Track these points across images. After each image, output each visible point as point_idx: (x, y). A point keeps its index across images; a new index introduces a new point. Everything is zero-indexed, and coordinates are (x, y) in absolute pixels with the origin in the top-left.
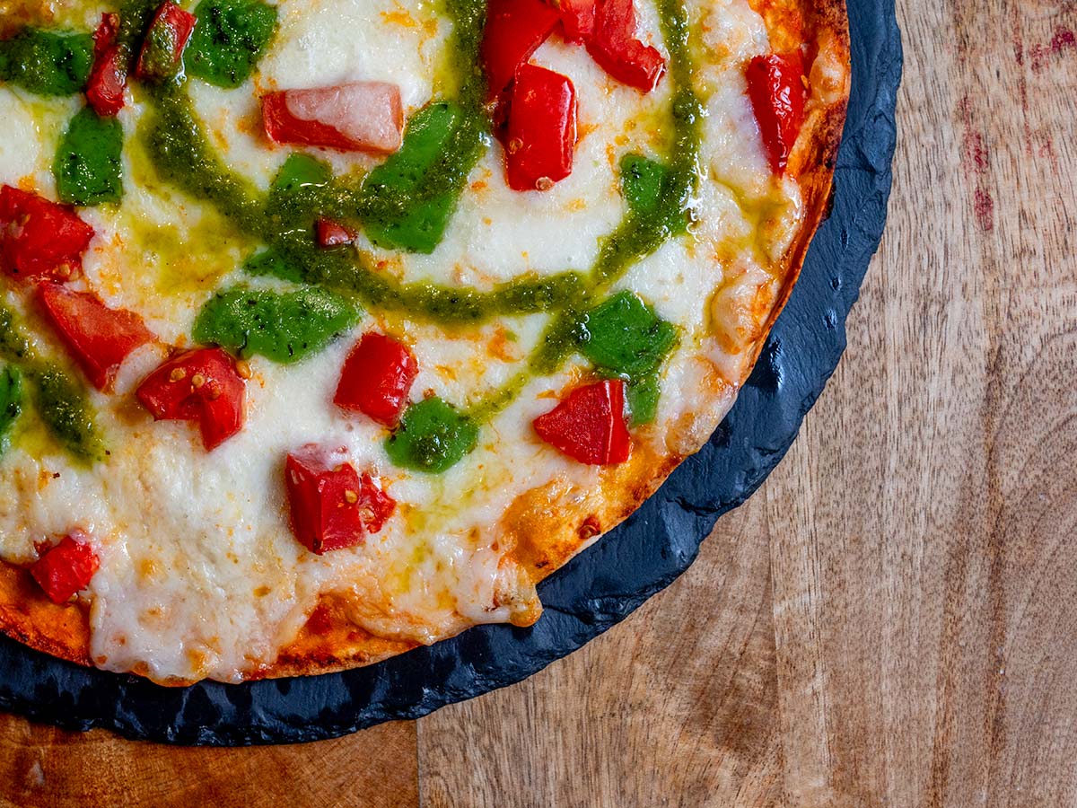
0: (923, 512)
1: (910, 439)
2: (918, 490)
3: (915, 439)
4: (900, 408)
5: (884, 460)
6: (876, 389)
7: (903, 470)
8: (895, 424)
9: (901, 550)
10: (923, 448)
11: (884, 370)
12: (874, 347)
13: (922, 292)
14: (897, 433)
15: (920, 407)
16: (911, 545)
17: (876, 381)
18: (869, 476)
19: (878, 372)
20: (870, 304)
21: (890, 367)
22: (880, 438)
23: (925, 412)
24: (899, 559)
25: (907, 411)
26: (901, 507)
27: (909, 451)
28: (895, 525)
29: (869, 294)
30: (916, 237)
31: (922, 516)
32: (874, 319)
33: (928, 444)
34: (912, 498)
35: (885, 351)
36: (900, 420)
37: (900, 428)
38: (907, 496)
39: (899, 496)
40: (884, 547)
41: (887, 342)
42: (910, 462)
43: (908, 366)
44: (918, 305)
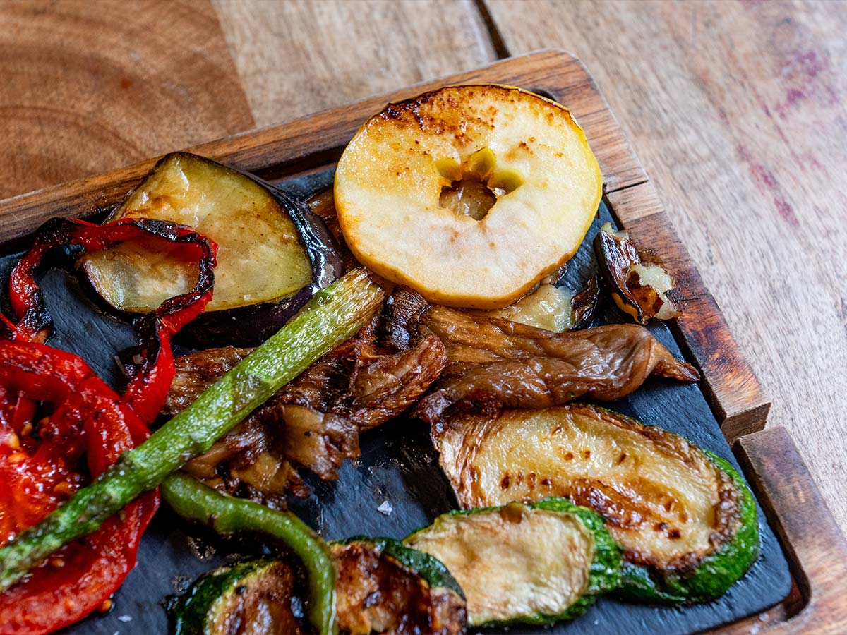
0: (835, 429)
1: (801, 379)
2: (823, 415)
3: (805, 378)
4: (783, 360)
5: (786, 399)
6: (757, 351)
7: (804, 403)
8: (784, 371)
9: (830, 463)
10: (814, 384)
11: (758, 335)
12: (744, 322)
13: (763, 276)
14: (787, 377)
15: (798, 355)
16: (835, 455)
17: (755, 345)
18: (779, 414)
19: (753, 338)
20: (727, 293)
21: (762, 332)
22: (777, 384)
23: (804, 357)
24: (831, 469)
25: (789, 360)
26: (815, 430)
27: (803, 388)
28: (816, 444)
29: (723, 287)
30: (742, 241)
31: (835, 432)
32: (734, 303)
33: (817, 379)
34: (821, 422)
35: (753, 322)
36: (786, 367)
37: (788, 373)
38: (816, 421)
39: (810, 423)
40: (815, 463)
41: (752, 316)
42: (808, 395)
43: (775, 329)
44: (765, 285)
